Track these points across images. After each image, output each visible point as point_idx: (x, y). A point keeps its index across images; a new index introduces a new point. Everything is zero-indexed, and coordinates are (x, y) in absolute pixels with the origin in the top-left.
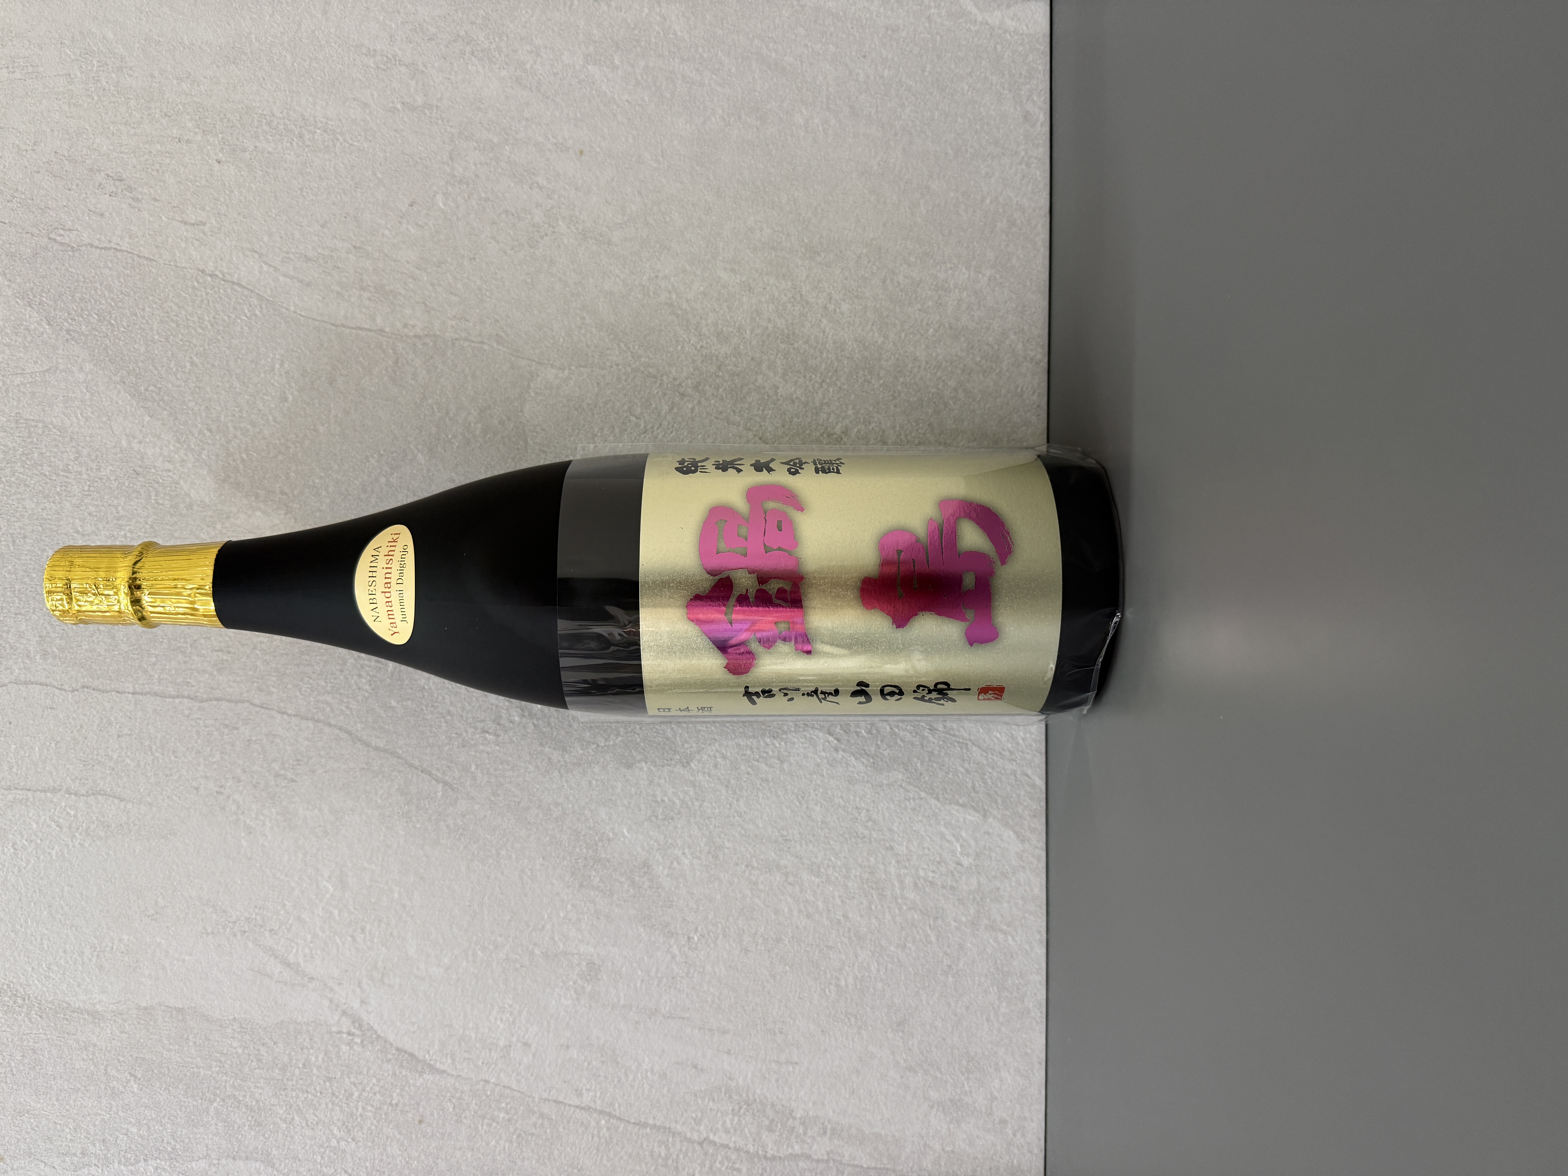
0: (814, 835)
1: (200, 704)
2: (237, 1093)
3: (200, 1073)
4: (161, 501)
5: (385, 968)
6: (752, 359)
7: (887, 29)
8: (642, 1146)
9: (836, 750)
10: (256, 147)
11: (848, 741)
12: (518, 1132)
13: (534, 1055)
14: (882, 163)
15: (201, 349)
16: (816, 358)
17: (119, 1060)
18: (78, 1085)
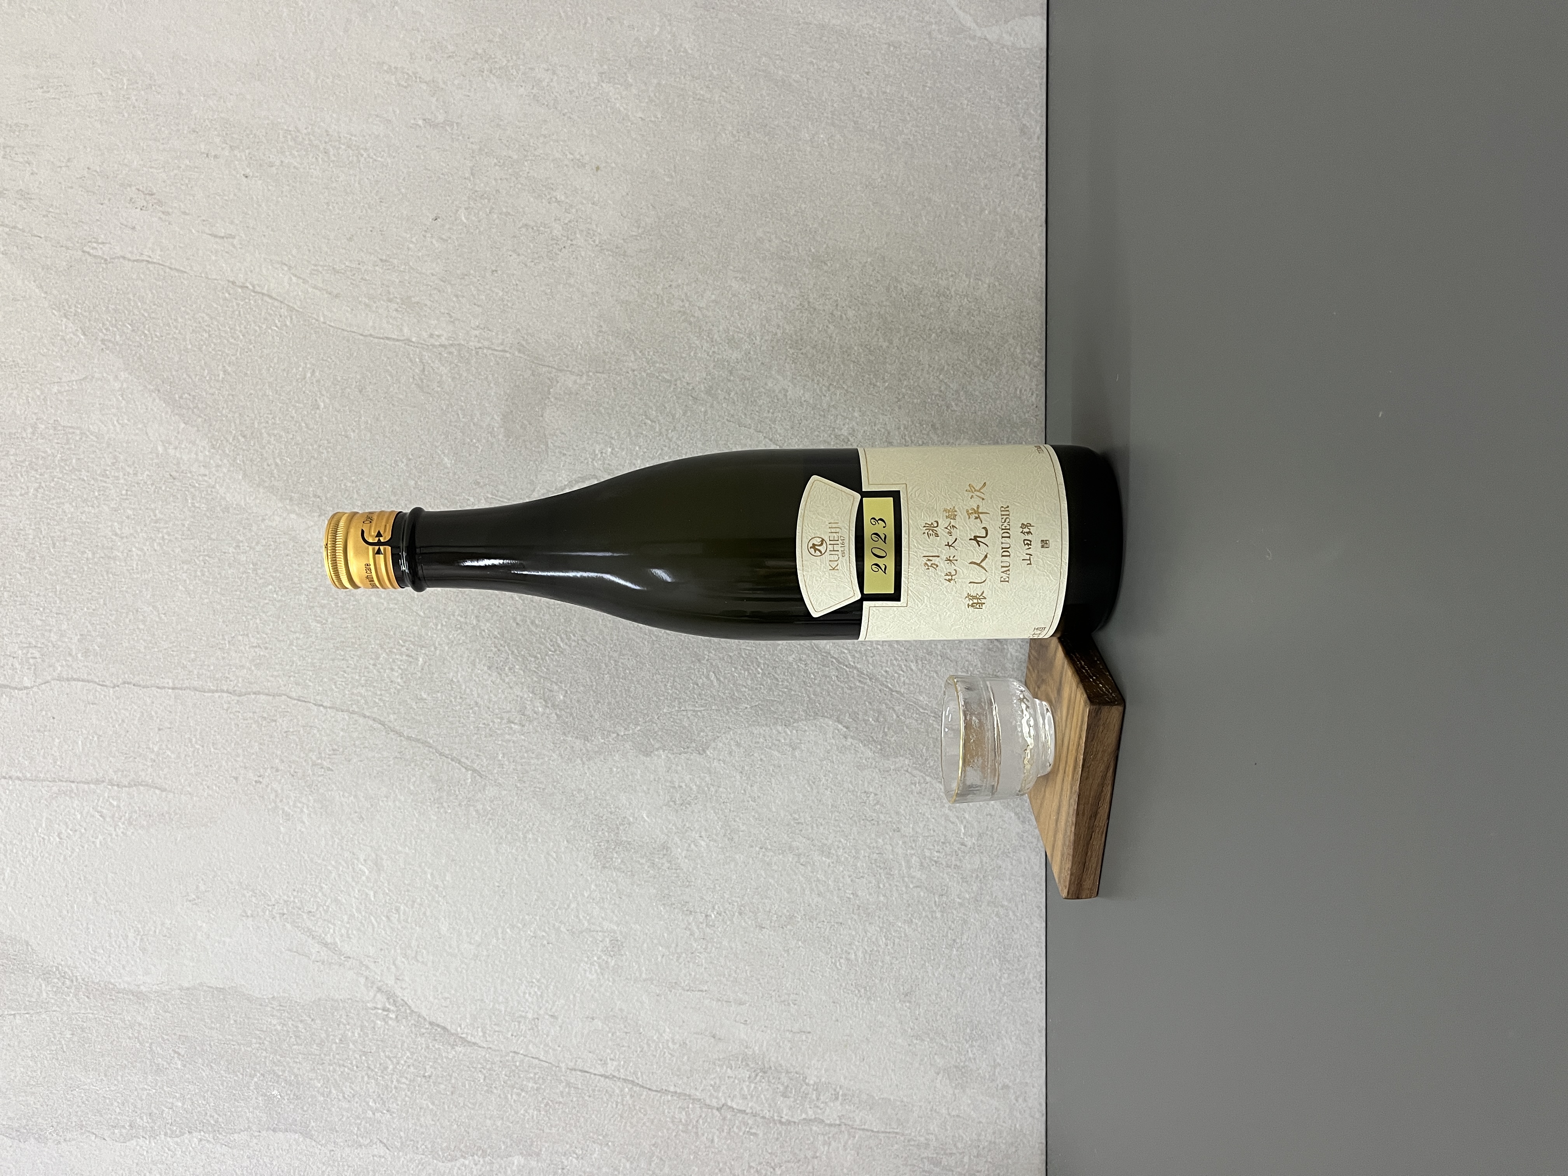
0: (824, 819)
1: (237, 698)
2: (276, 1068)
3: (240, 1049)
4: (197, 505)
5: (418, 947)
6: (762, 363)
7: (889, 45)
8: (664, 1113)
9: (845, 737)
10: (282, 162)
11: (857, 729)
12: (545, 1101)
13: (561, 1027)
14: (885, 176)
15: (234, 358)
16: (823, 363)
17: (163, 1038)
18: (125, 1062)
